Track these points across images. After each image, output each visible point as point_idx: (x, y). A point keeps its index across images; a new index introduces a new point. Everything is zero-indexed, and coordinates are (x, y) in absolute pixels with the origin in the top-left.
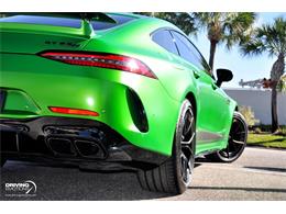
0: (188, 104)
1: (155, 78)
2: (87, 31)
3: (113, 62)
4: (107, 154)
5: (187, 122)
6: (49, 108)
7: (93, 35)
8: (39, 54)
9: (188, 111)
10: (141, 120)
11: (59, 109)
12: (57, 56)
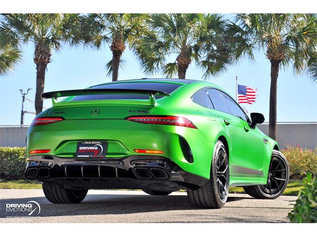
0: (220, 144)
1: (196, 128)
2: (152, 102)
3: (170, 120)
4: (169, 177)
5: (221, 157)
6: (134, 150)
7: (156, 104)
8: (126, 119)
9: (221, 149)
10: (189, 157)
11: (140, 151)
12: (137, 119)
